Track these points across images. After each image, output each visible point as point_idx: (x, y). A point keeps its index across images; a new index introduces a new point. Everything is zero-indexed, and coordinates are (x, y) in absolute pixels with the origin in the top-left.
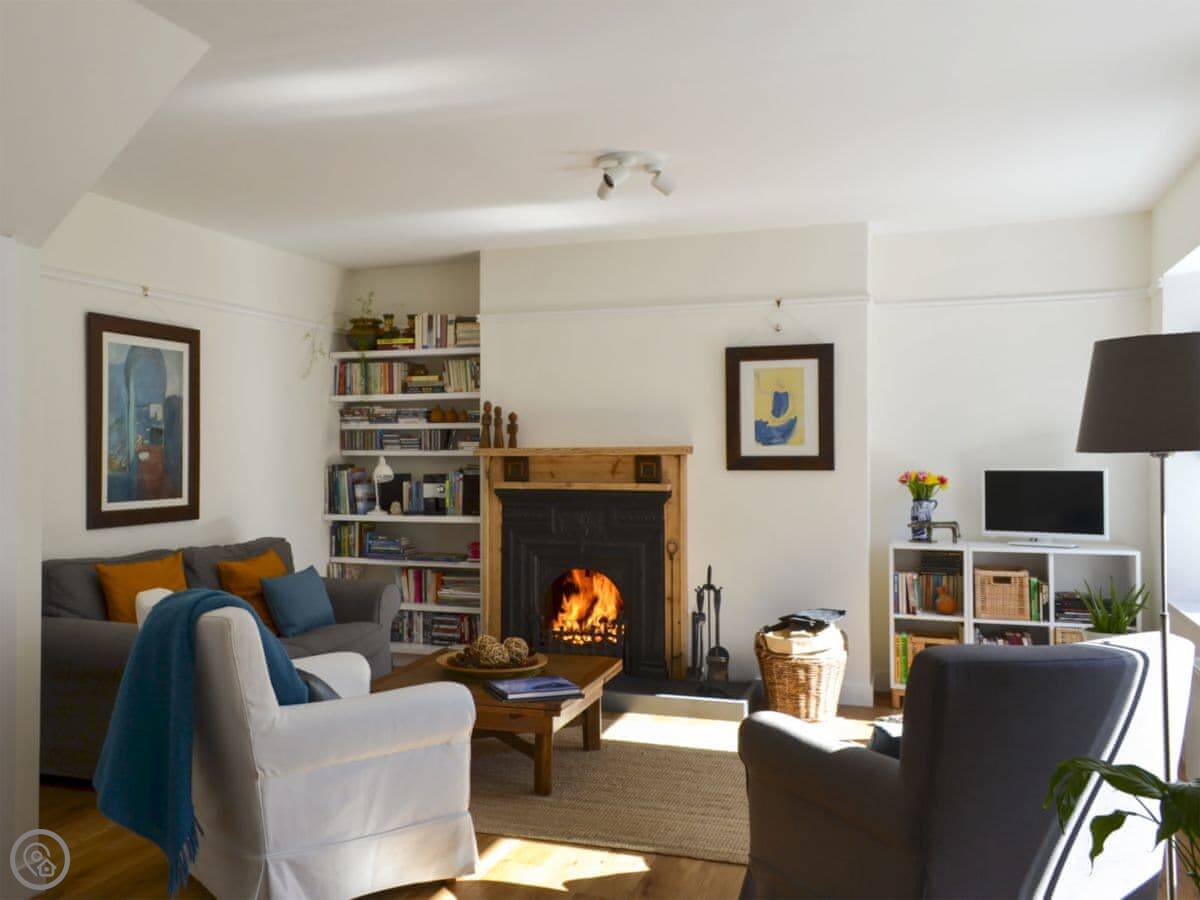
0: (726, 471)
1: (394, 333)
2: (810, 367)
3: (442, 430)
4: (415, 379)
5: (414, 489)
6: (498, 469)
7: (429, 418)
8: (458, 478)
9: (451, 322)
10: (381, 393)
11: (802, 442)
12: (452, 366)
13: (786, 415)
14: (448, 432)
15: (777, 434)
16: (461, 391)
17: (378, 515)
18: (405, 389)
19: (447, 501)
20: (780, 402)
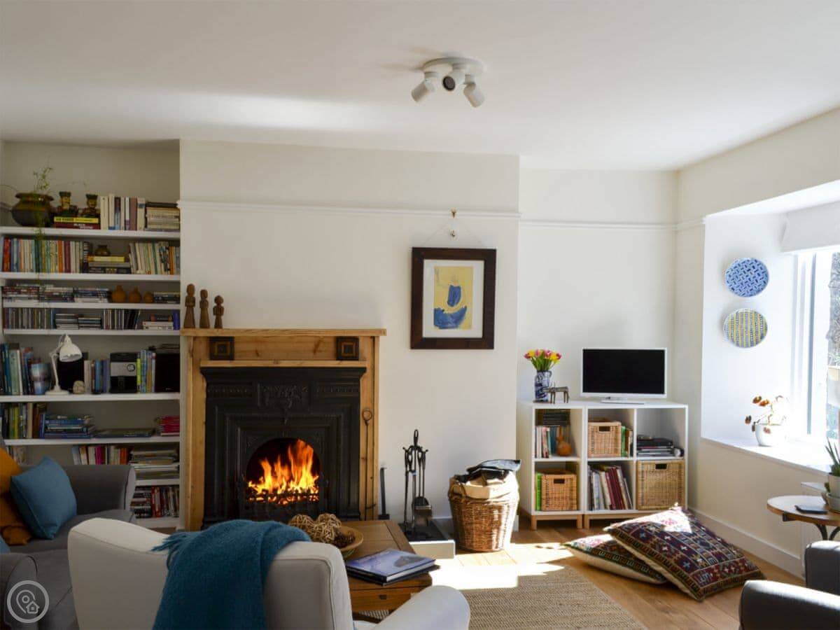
0: (410, 350)
1: (73, 212)
2: (478, 266)
3: (126, 311)
4: (97, 259)
5: (98, 369)
6: (202, 348)
7: (110, 297)
8: (150, 357)
9: (141, 206)
10: (56, 271)
11: (470, 327)
12: (140, 249)
13: (459, 305)
14: (133, 313)
15: (450, 320)
16: (149, 273)
17: (57, 395)
18: (85, 268)
19: (139, 378)
20: (454, 295)
